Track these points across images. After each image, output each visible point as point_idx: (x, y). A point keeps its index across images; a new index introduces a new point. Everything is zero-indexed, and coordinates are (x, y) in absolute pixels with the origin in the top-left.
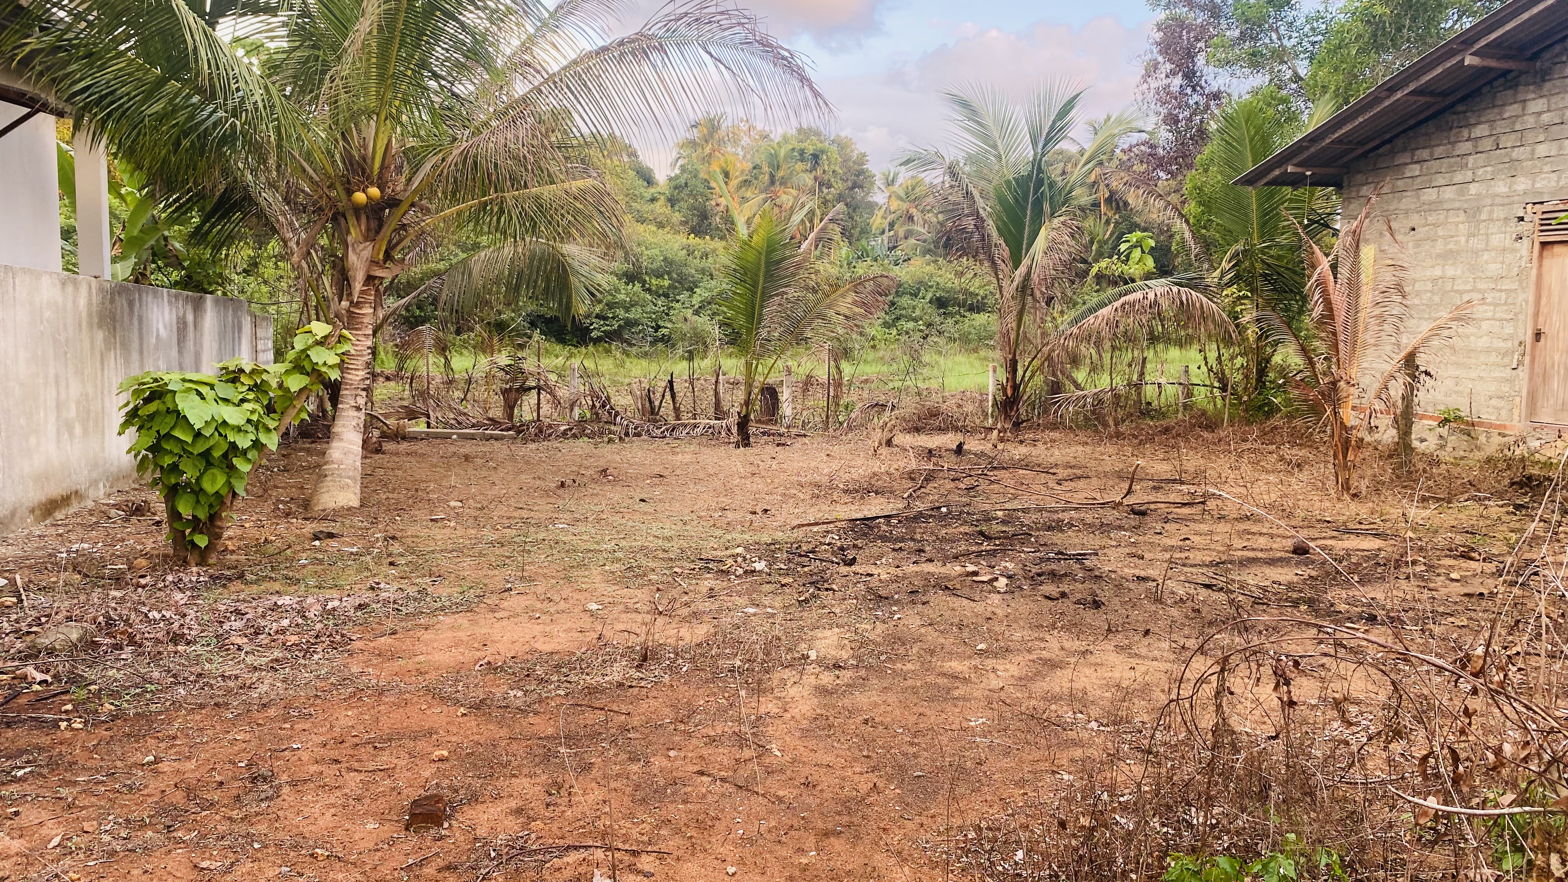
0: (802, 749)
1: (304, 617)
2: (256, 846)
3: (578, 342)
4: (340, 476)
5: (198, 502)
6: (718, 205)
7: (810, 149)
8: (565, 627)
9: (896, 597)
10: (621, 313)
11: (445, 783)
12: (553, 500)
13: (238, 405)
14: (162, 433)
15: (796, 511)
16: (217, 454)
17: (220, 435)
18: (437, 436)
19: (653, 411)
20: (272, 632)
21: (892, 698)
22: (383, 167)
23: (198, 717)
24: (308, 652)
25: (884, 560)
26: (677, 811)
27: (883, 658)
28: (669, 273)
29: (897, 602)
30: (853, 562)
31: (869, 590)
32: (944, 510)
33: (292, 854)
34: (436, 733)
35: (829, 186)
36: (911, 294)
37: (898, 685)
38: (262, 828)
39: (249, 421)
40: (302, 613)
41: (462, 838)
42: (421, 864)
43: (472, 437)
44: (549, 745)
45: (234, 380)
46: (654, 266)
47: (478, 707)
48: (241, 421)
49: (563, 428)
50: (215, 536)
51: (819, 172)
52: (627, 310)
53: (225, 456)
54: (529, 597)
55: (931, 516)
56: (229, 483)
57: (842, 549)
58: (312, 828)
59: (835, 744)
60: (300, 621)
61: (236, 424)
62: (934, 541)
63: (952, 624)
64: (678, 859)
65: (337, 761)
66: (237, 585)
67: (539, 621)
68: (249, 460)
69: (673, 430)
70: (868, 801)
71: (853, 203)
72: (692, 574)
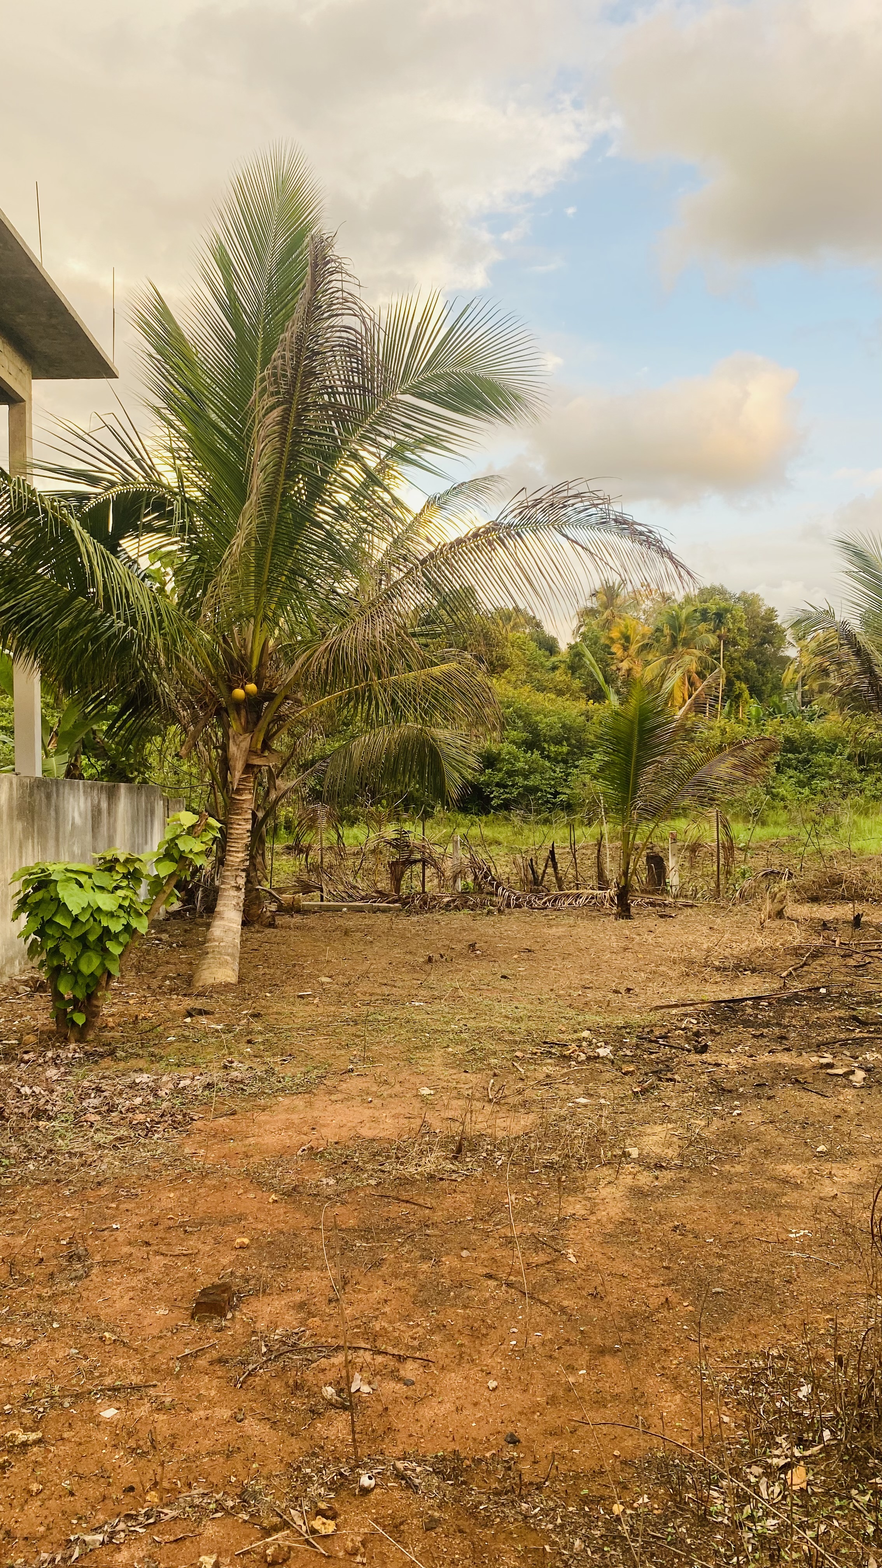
0: (600, 1256)
1: (156, 1096)
2: (55, 1325)
3: (479, 811)
4: (220, 953)
5: (76, 982)
6: (619, 669)
7: (714, 609)
8: (394, 1112)
9: (741, 1090)
10: (520, 780)
11: (240, 1272)
12: (416, 976)
13: (112, 892)
14: (46, 919)
15: (661, 990)
16: (92, 938)
17: (95, 920)
18: (328, 909)
19: (537, 881)
20: (123, 1110)
21: (710, 1204)
22: (261, 665)
23: (39, 1193)
24: (149, 1131)
25: (739, 1049)
26: (454, 1316)
27: (711, 1158)
28: (568, 739)
29: (741, 1096)
30: (704, 1049)
31: (713, 1082)
32: (823, 991)
33: (85, 1336)
34: (246, 1219)
35: (735, 644)
36: (827, 751)
37: (722, 1189)
38: (65, 1308)
39: (121, 907)
40: (154, 1092)
41: (241, 1331)
42: (196, 1355)
43: (360, 910)
44: (347, 1238)
45: (111, 869)
46: (553, 733)
47: (292, 1193)
48: (114, 908)
49: (446, 900)
50: (92, 1013)
51: (723, 631)
52: (526, 777)
53: (100, 939)
54: (368, 1079)
55: (806, 998)
56: (102, 964)
57: (697, 1034)
58: (109, 1310)
59: (636, 1252)
60: (151, 1099)
61: (109, 910)
62: (802, 1027)
63: (796, 1122)
64: (443, 1368)
65: (147, 1244)
66: (107, 1062)
67: (371, 1105)
68: (121, 944)
69: (555, 901)
70: (654, 1318)
71: (763, 659)
72: (534, 1060)
